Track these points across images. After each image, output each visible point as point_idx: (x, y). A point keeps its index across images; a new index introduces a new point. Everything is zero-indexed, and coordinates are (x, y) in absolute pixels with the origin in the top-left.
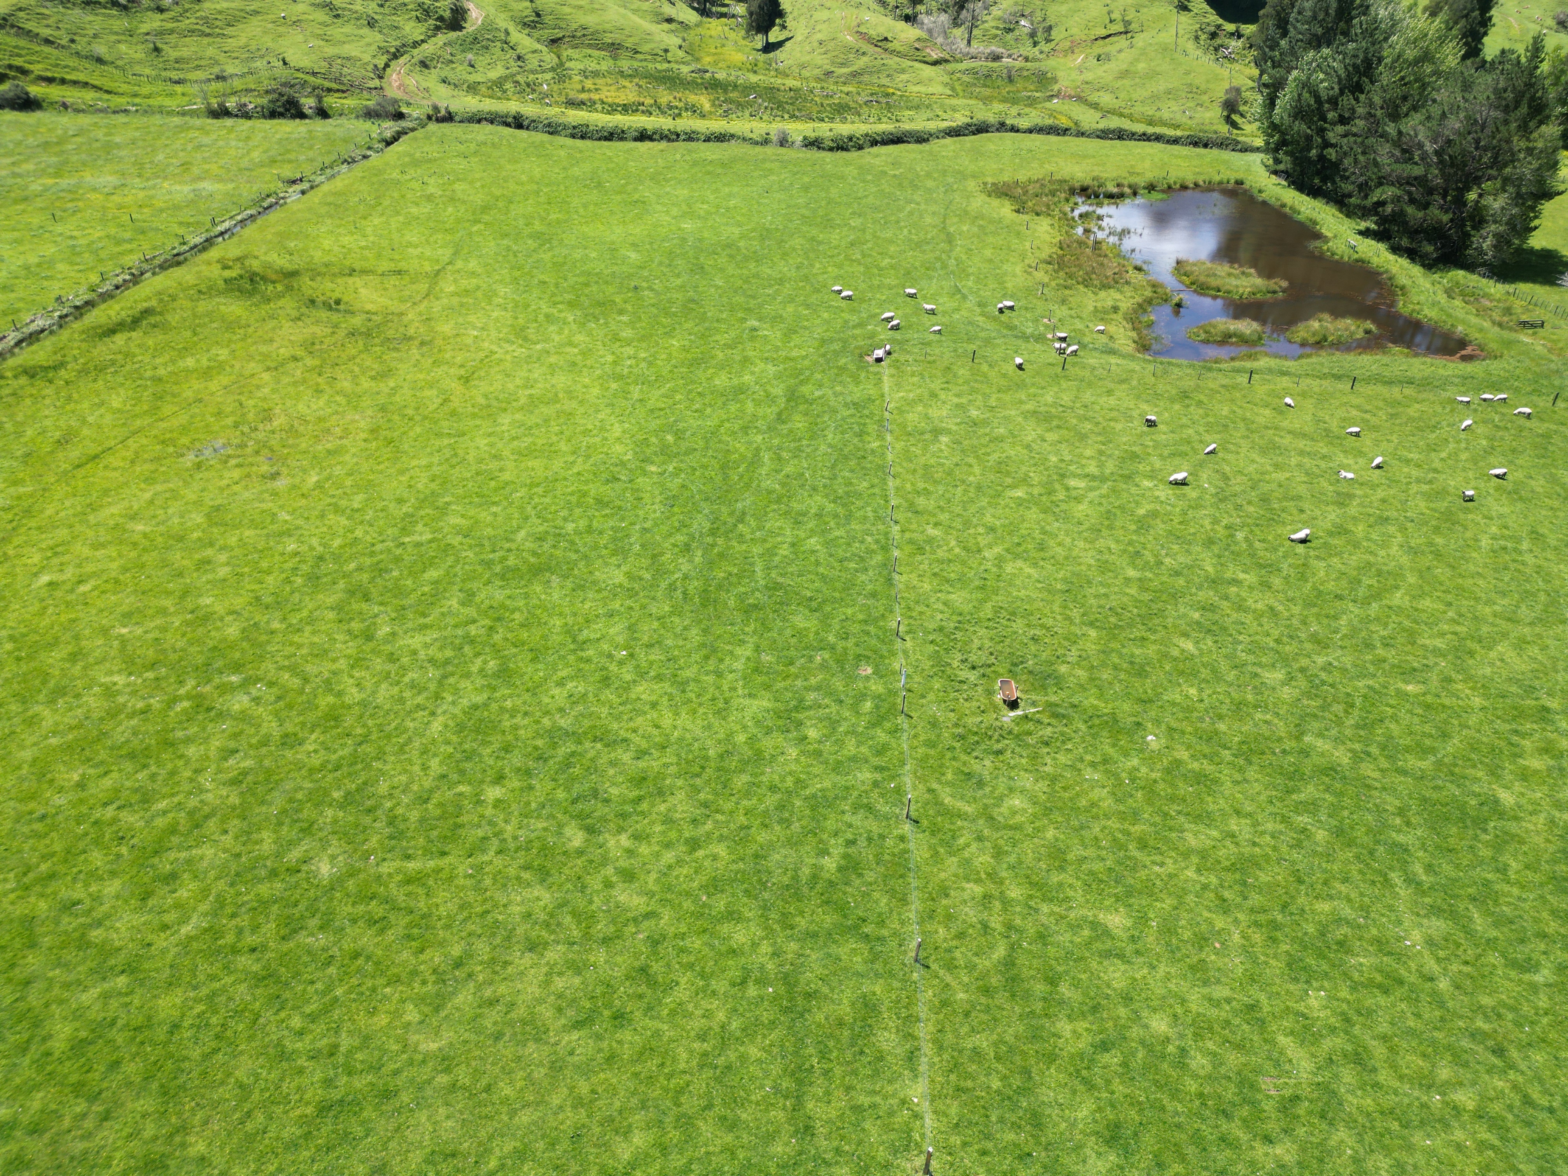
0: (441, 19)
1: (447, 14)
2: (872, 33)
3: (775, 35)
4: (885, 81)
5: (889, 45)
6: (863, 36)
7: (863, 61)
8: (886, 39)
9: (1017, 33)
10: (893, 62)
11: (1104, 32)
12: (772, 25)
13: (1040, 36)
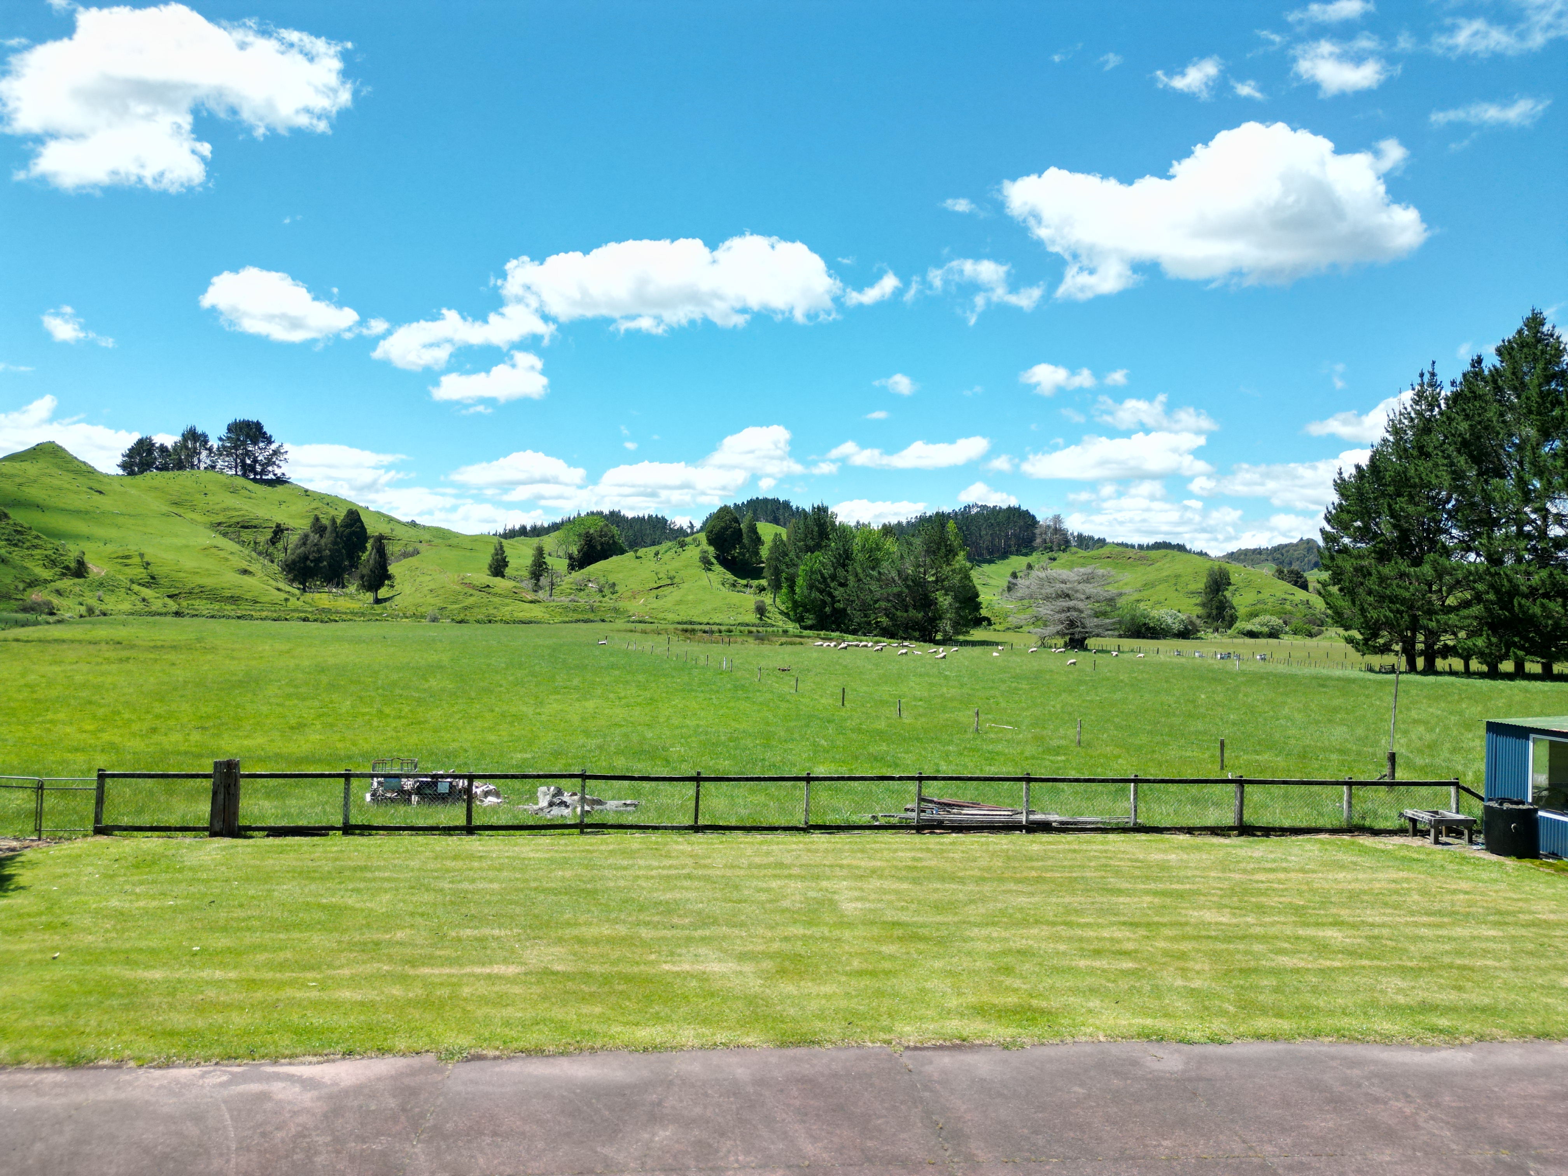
0: (67, 568)
1: (73, 565)
2: (477, 584)
3: (383, 593)
4: (492, 611)
5: (491, 590)
6: (469, 585)
7: (471, 600)
8: (488, 586)
9: (587, 591)
10: (496, 600)
11: (656, 586)
12: (380, 585)
13: (606, 591)
